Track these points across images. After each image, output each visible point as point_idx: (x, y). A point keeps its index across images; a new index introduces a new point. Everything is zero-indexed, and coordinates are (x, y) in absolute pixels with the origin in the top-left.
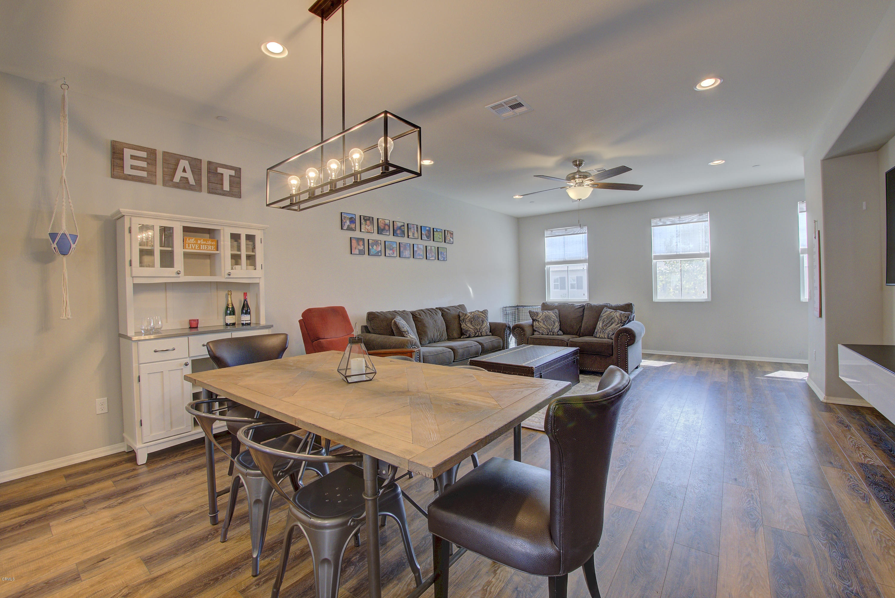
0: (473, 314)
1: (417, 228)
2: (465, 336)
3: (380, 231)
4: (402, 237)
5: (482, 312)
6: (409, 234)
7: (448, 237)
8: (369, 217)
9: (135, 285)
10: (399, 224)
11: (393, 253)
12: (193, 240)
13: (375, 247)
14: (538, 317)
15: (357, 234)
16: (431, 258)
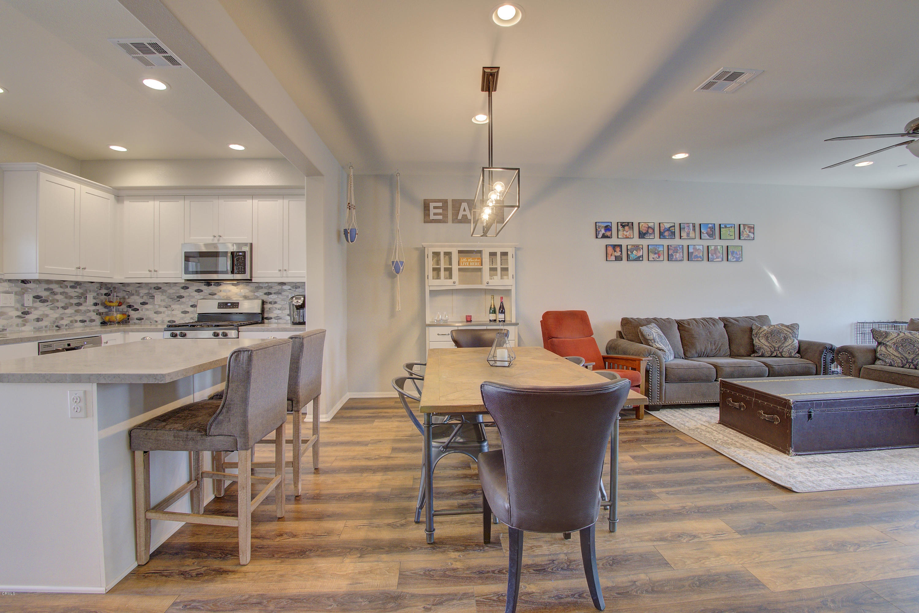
0: (771, 327)
1: (694, 226)
2: (756, 355)
3: (642, 235)
4: (671, 238)
5: (787, 327)
6: (682, 235)
7: (746, 232)
8: (628, 223)
9: (431, 291)
10: (668, 226)
11: (659, 257)
12: (465, 259)
13: (635, 252)
14: (887, 340)
15: (614, 241)
16: (716, 259)
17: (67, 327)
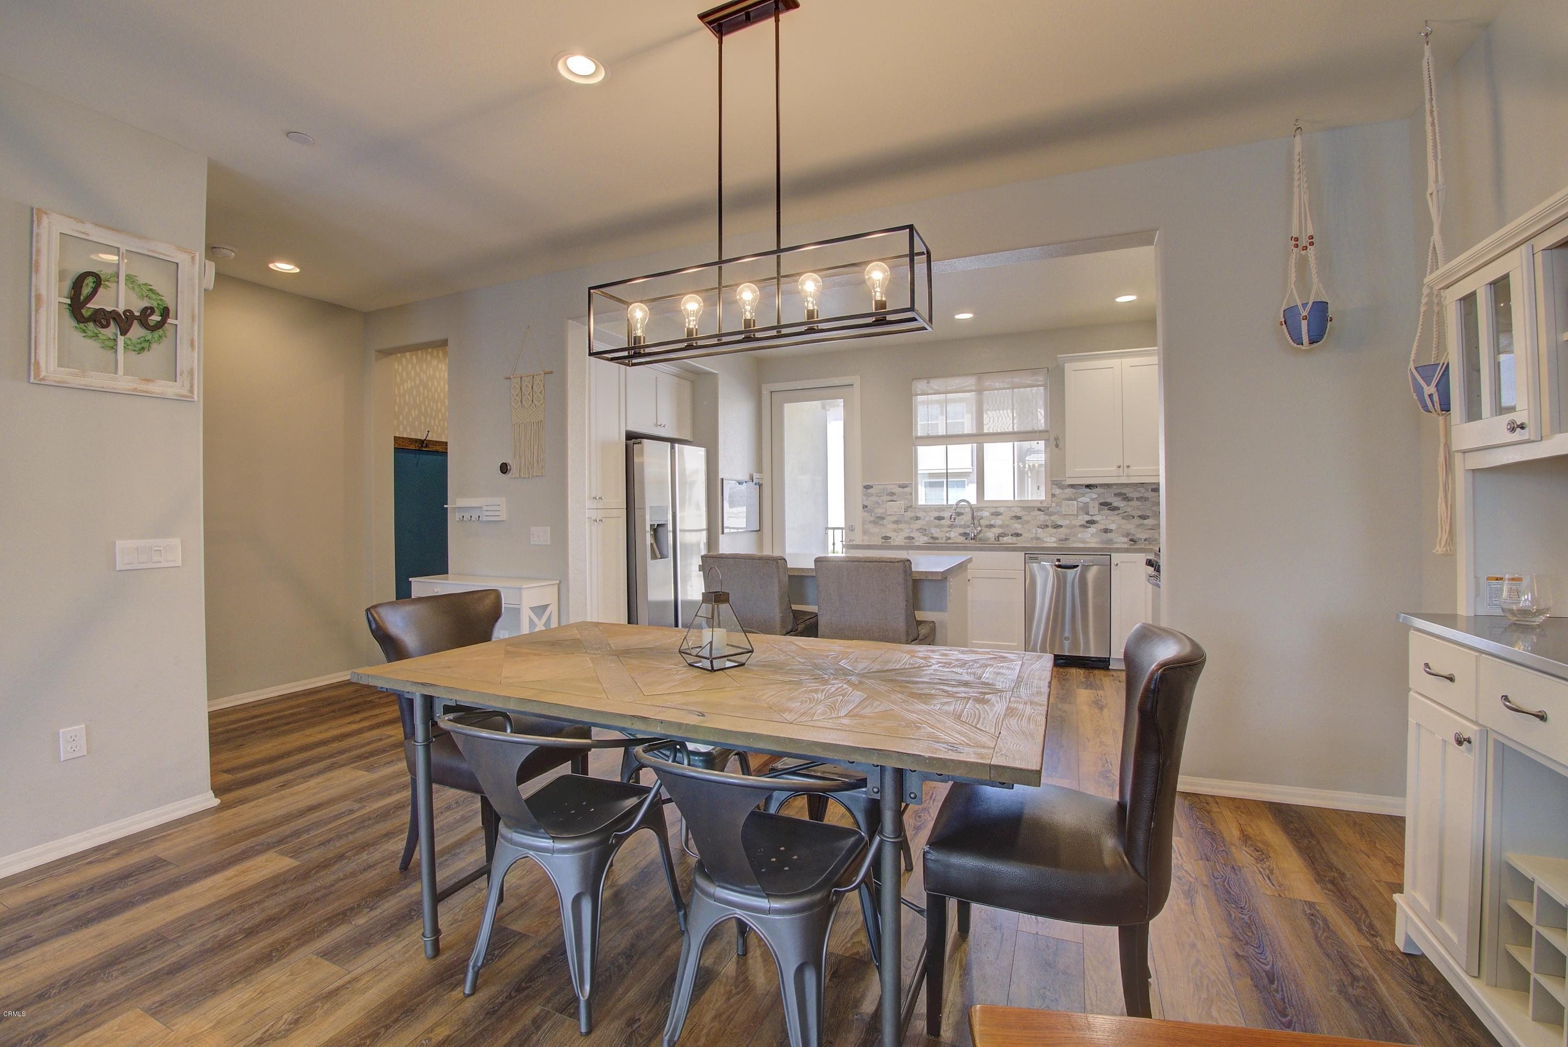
17: (1146, 542)
